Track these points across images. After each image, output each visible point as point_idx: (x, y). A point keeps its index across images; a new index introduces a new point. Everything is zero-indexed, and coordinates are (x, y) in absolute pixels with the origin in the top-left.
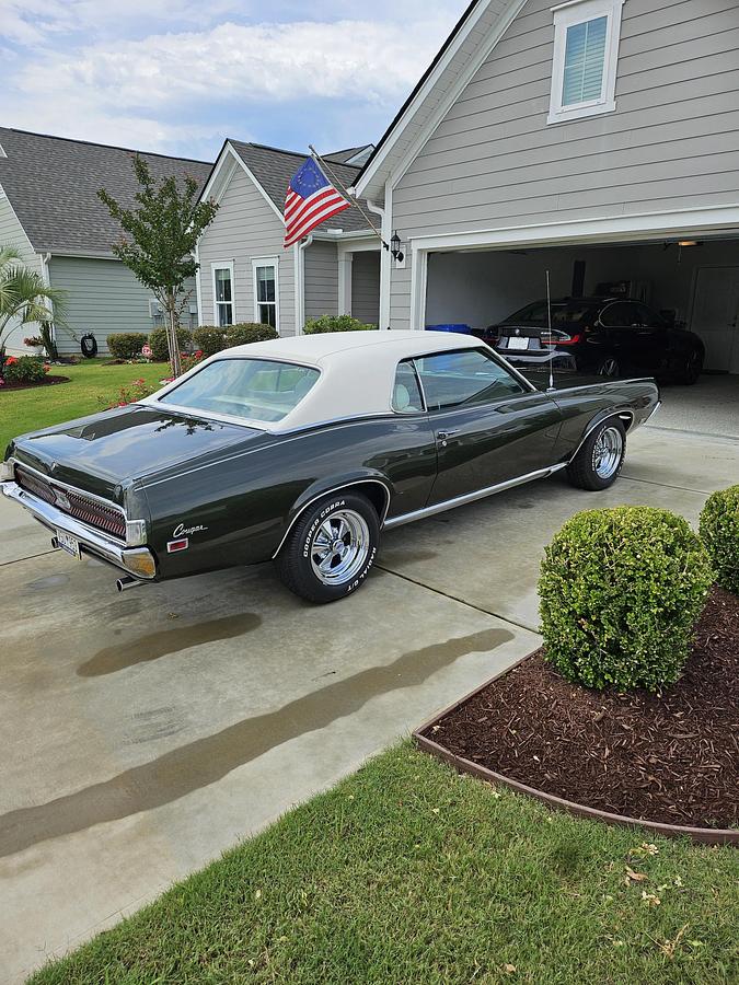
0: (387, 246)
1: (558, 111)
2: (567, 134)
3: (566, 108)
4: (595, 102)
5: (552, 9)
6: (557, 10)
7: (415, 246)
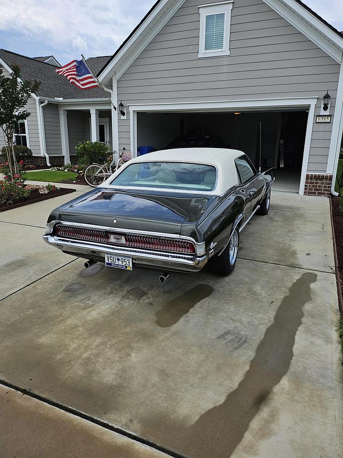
0: (115, 108)
1: (203, 52)
2: (207, 63)
3: (207, 51)
4: (220, 50)
5: (199, 6)
6: (201, 7)
7: (131, 109)
